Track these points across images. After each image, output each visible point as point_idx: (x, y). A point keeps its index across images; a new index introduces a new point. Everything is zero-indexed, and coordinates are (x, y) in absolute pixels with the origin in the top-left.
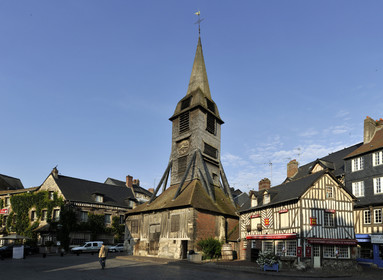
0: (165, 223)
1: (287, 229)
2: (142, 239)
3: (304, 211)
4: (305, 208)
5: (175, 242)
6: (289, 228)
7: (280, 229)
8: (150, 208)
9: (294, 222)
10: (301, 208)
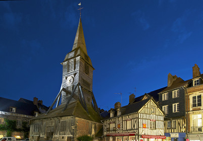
0: (56, 126)
1: (130, 130)
2: (41, 136)
3: (140, 120)
4: (141, 118)
5: (63, 137)
6: (132, 129)
7: (126, 130)
8: (46, 117)
9: (134, 126)
10: (138, 118)
